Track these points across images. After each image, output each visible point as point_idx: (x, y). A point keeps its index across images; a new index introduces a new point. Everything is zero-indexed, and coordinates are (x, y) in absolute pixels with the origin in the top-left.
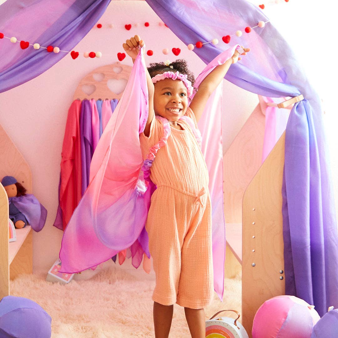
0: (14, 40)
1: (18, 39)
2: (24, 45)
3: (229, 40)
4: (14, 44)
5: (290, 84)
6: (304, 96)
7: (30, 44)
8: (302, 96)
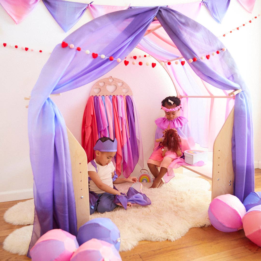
0: (88, 52)
1: (90, 52)
2: (95, 56)
3: (209, 57)
4: (88, 55)
5: (235, 82)
6: (242, 89)
7: (98, 55)
8: (241, 89)
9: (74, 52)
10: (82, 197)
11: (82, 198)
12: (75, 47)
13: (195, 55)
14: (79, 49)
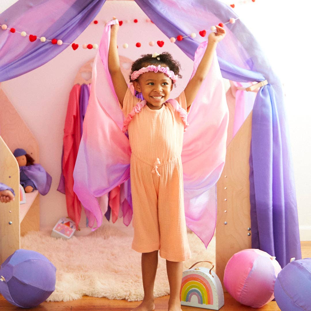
0: (24, 34)
1: (27, 33)
2: (32, 38)
3: (205, 34)
4: (24, 38)
5: (256, 71)
6: (268, 81)
7: (38, 38)
8: (266, 81)
9: (6, 34)
10: (11, 222)
11: (10, 224)
12: (8, 27)
13: (180, 32)
14: (13, 31)
